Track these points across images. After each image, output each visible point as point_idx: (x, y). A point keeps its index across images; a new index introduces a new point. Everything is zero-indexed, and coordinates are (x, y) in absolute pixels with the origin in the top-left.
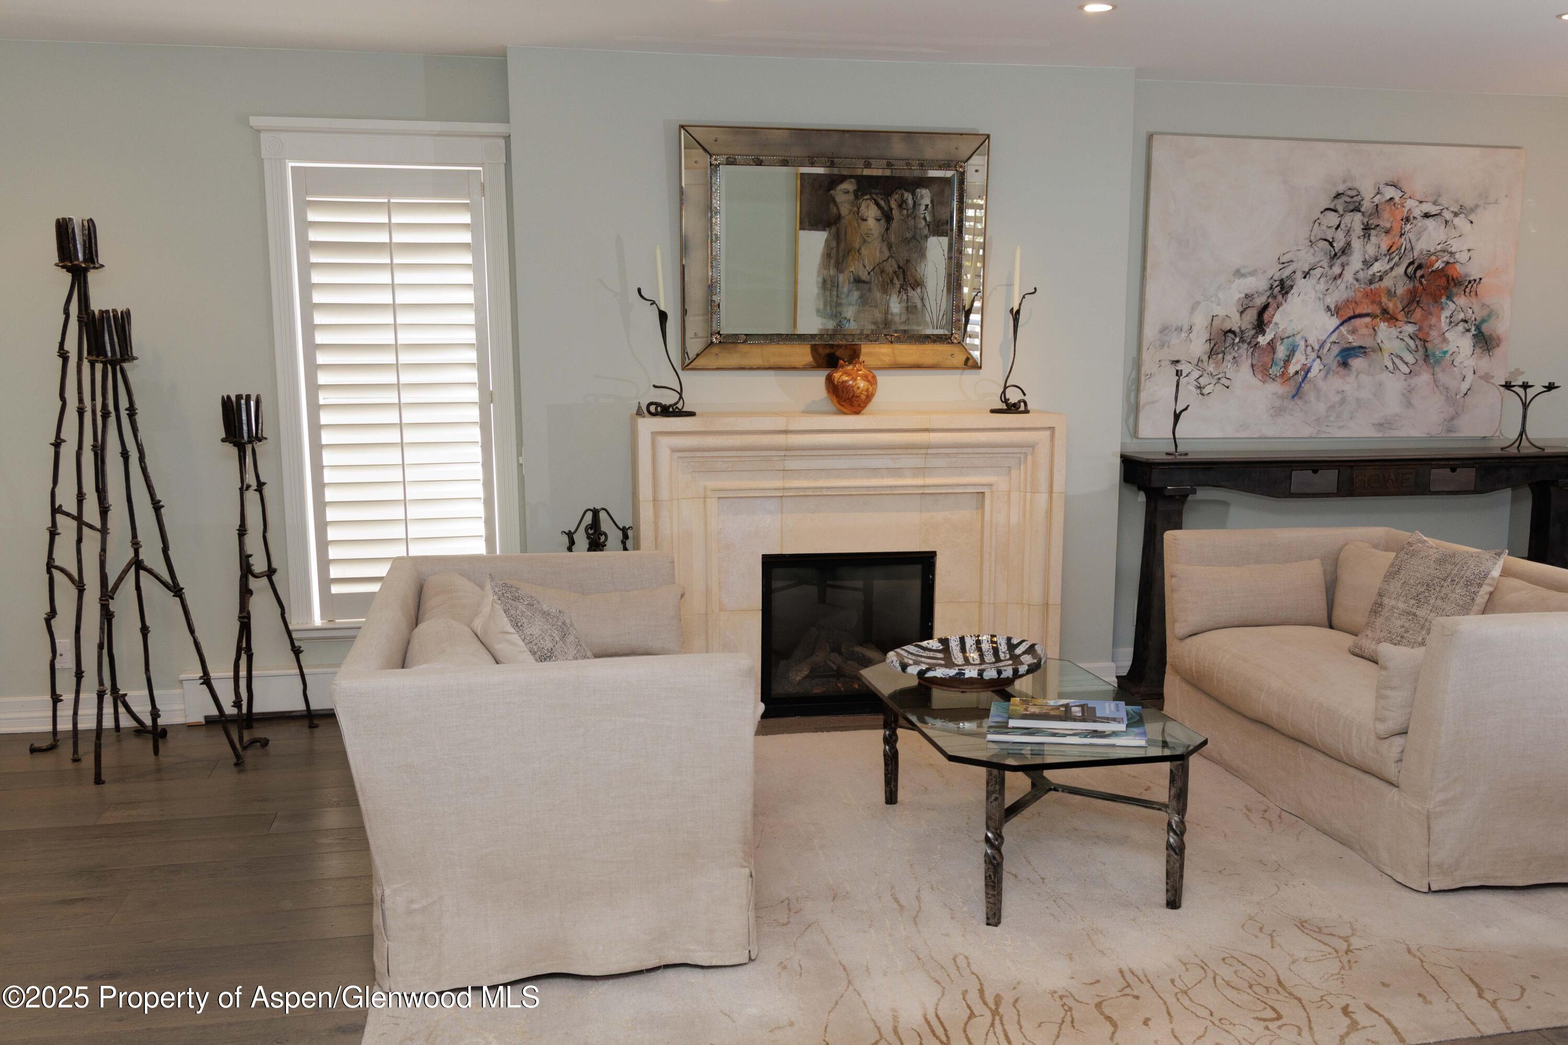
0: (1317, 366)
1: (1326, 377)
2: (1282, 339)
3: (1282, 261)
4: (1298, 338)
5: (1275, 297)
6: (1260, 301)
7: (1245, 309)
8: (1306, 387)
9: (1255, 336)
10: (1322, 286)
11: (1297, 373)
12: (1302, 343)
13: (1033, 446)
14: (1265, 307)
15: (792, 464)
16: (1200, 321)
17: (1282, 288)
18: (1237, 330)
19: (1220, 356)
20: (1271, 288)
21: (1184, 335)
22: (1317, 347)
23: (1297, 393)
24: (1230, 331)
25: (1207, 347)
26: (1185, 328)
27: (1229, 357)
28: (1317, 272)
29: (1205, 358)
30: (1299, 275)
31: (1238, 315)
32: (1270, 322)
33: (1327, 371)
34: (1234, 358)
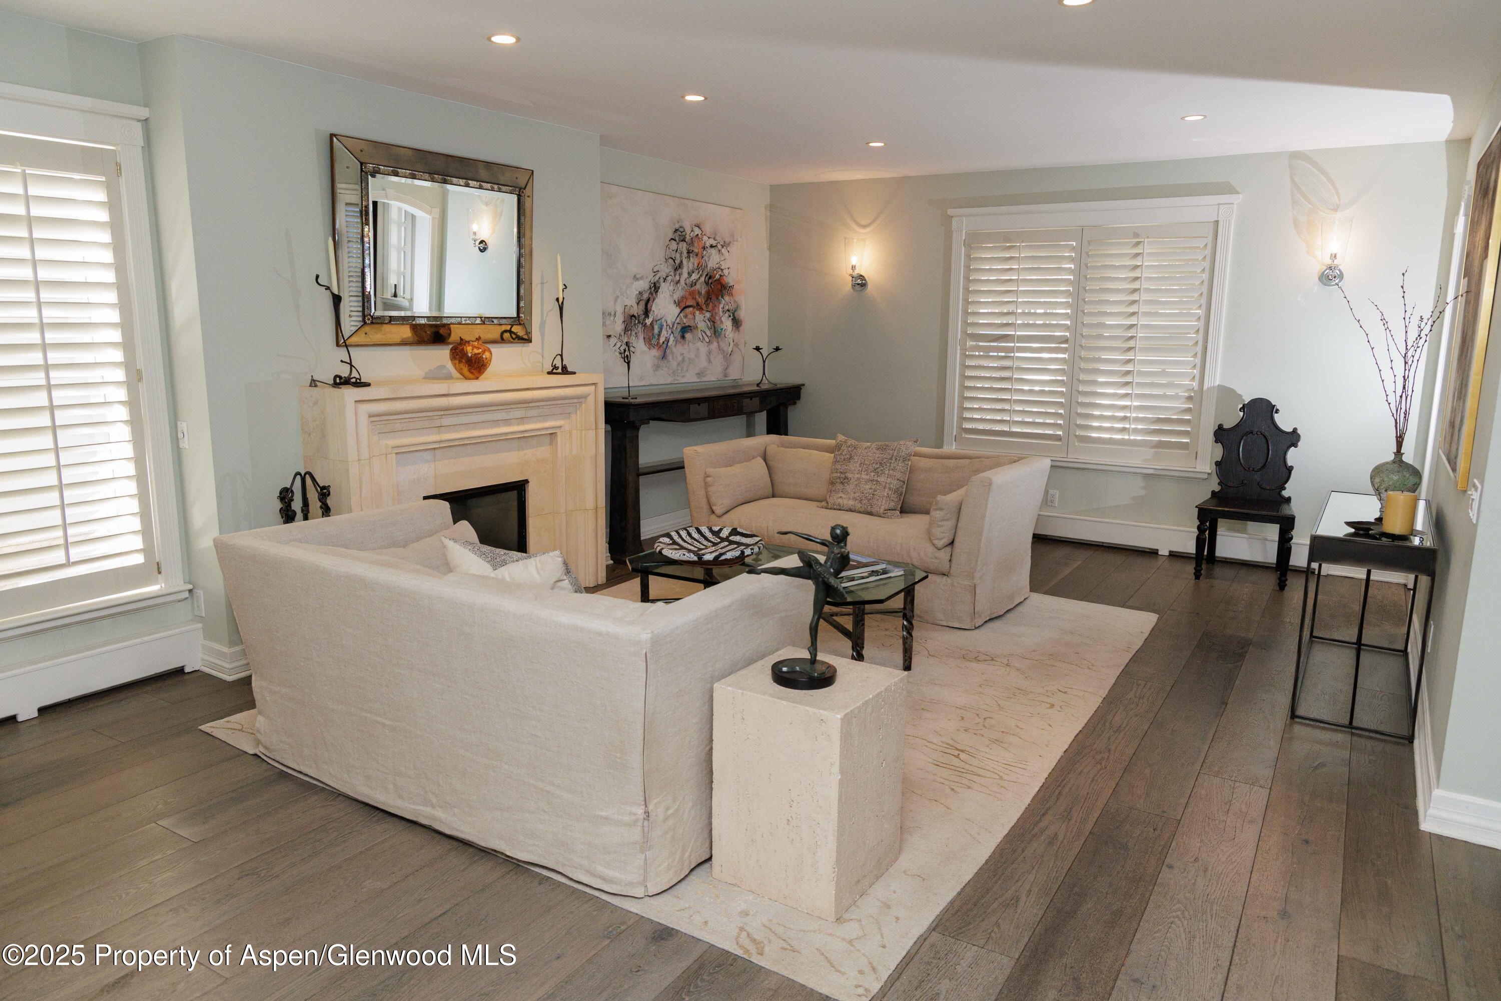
0: (672, 339)
1: (676, 345)
2: (656, 321)
3: (655, 271)
4: (663, 320)
5: (652, 294)
6: (646, 296)
7: (639, 301)
8: (668, 351)
9: (644, 320)
10: (671, 288)
11: (663, 343)
12: (665, 324)
13: (585, 397)
14: (648, 300)
15: (446, 421)
16: (619, 309)
17: (655, 288)
18: (637, 315)
19: (629, 332)
20: (650, 288)
21: (612, 318)
22: (671, 327)
23: (664, 357)
24: (633, 316)
25: (623, 327)
26: (613, 313)
27: (633, 333)
28: (669, 278)
29: (623, 333)
30: (662, 280)
31: (636, 305)
32: (651, 310)
33: (676, 341)
34: (636, 333)
